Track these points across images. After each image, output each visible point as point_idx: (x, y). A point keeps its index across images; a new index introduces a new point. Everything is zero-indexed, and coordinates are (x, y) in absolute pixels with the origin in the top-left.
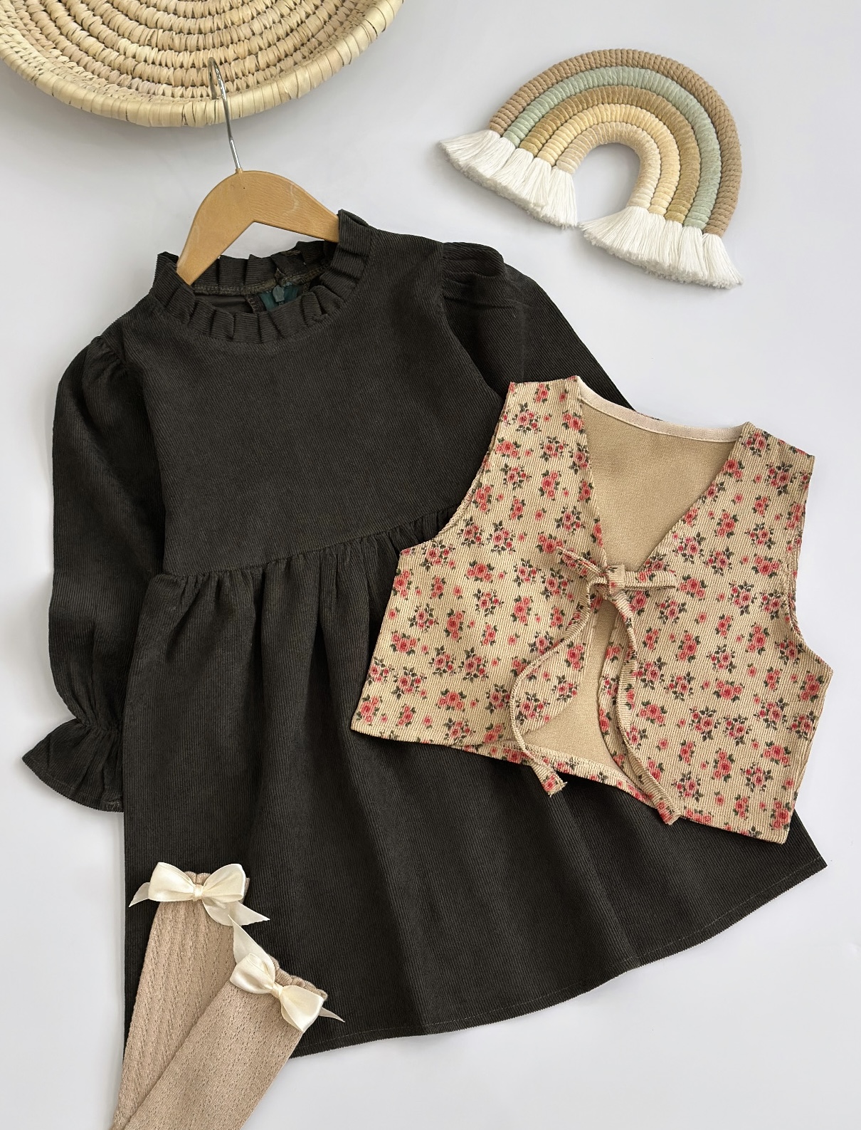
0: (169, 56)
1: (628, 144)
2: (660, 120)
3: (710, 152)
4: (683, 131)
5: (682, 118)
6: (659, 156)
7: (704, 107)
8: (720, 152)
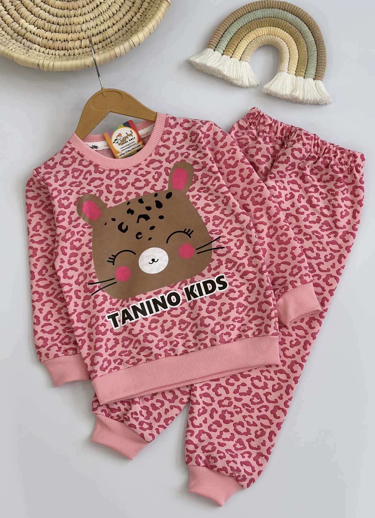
0: (41, 32)
1: (272, 44)
2: (285, 31)
3: (310, 42)
4: (296, 35)
5: (295, 28)
6: (287, 48)
7: (304, 22)
8: (314, 42)
